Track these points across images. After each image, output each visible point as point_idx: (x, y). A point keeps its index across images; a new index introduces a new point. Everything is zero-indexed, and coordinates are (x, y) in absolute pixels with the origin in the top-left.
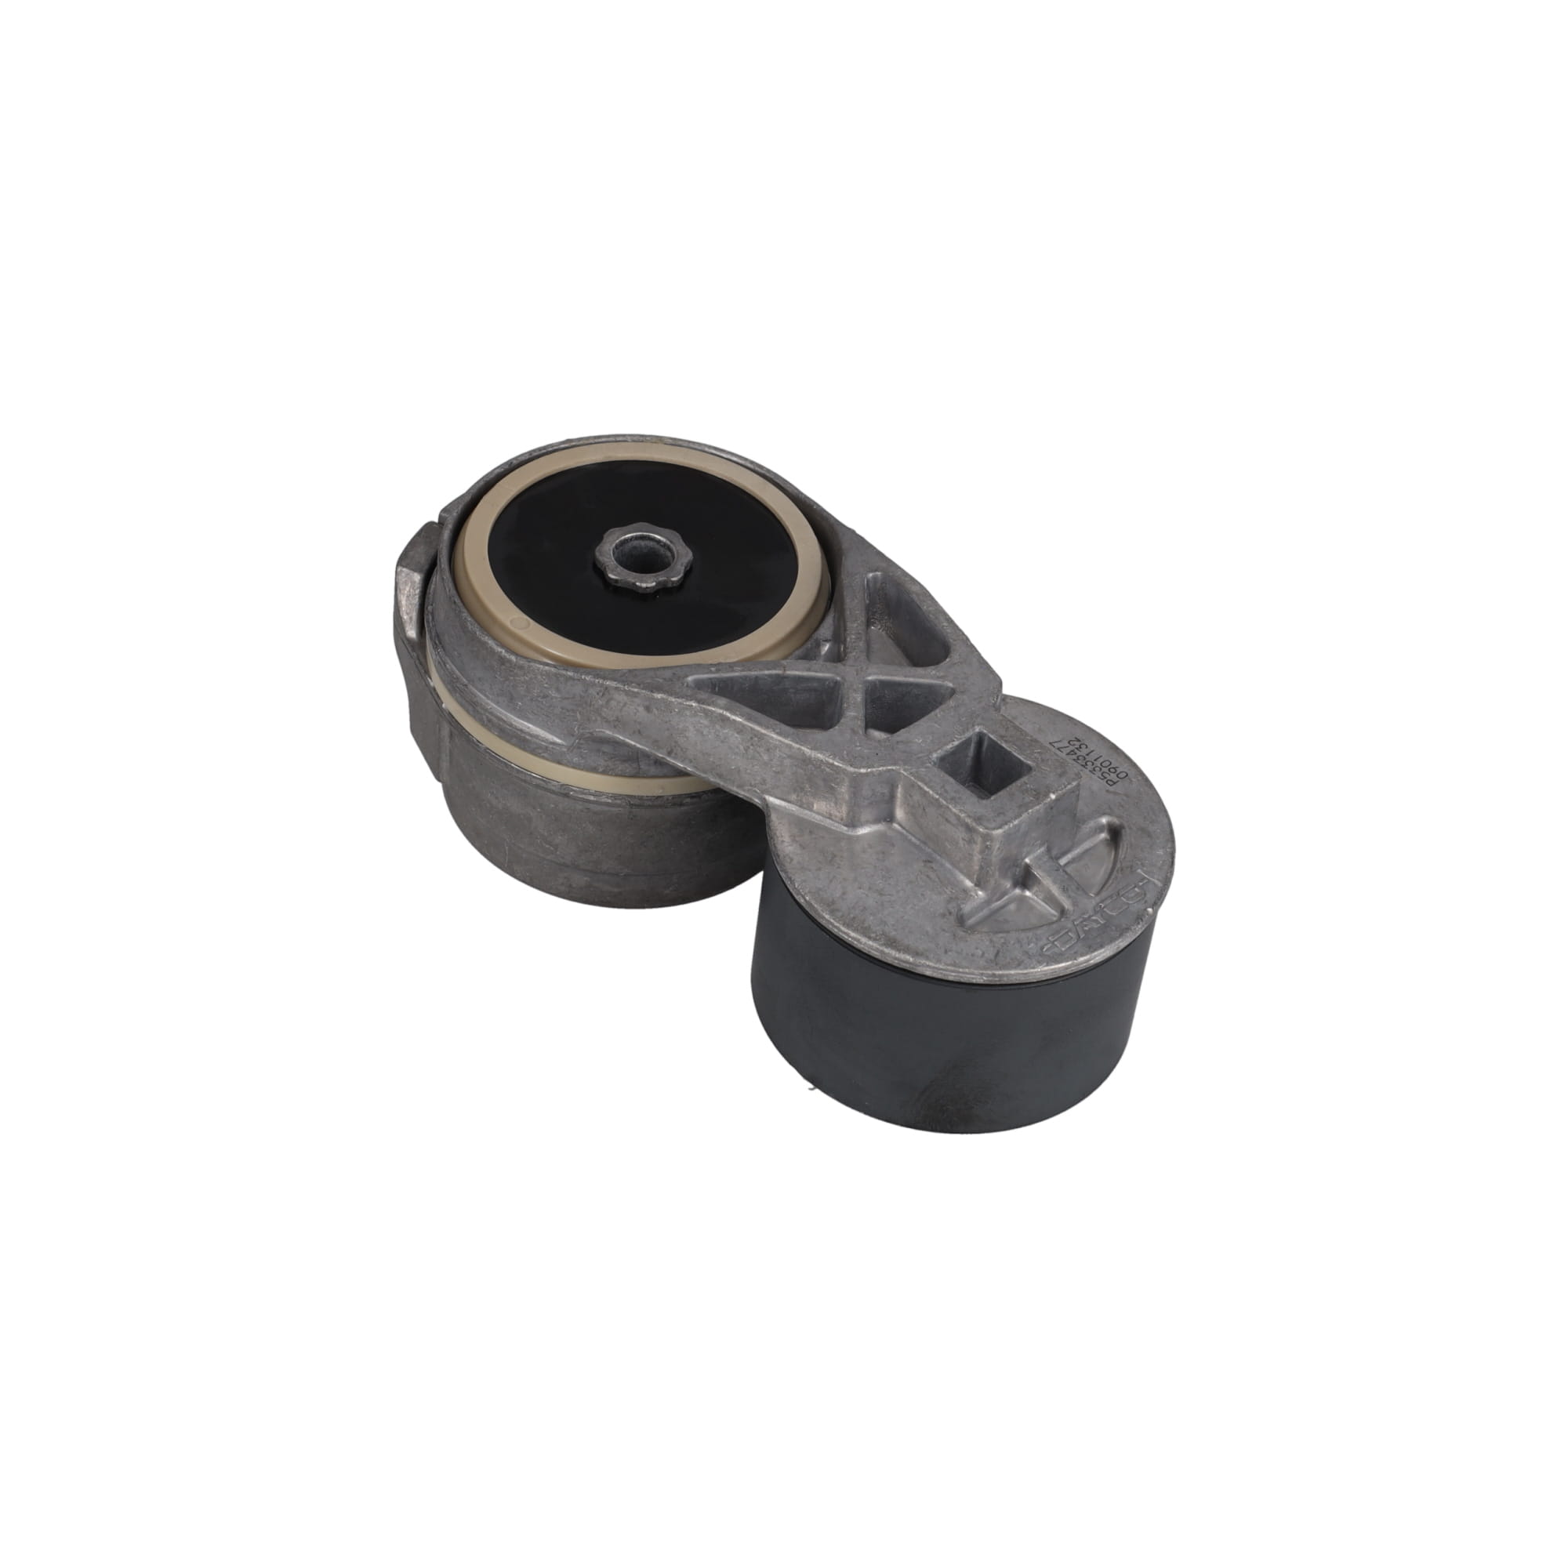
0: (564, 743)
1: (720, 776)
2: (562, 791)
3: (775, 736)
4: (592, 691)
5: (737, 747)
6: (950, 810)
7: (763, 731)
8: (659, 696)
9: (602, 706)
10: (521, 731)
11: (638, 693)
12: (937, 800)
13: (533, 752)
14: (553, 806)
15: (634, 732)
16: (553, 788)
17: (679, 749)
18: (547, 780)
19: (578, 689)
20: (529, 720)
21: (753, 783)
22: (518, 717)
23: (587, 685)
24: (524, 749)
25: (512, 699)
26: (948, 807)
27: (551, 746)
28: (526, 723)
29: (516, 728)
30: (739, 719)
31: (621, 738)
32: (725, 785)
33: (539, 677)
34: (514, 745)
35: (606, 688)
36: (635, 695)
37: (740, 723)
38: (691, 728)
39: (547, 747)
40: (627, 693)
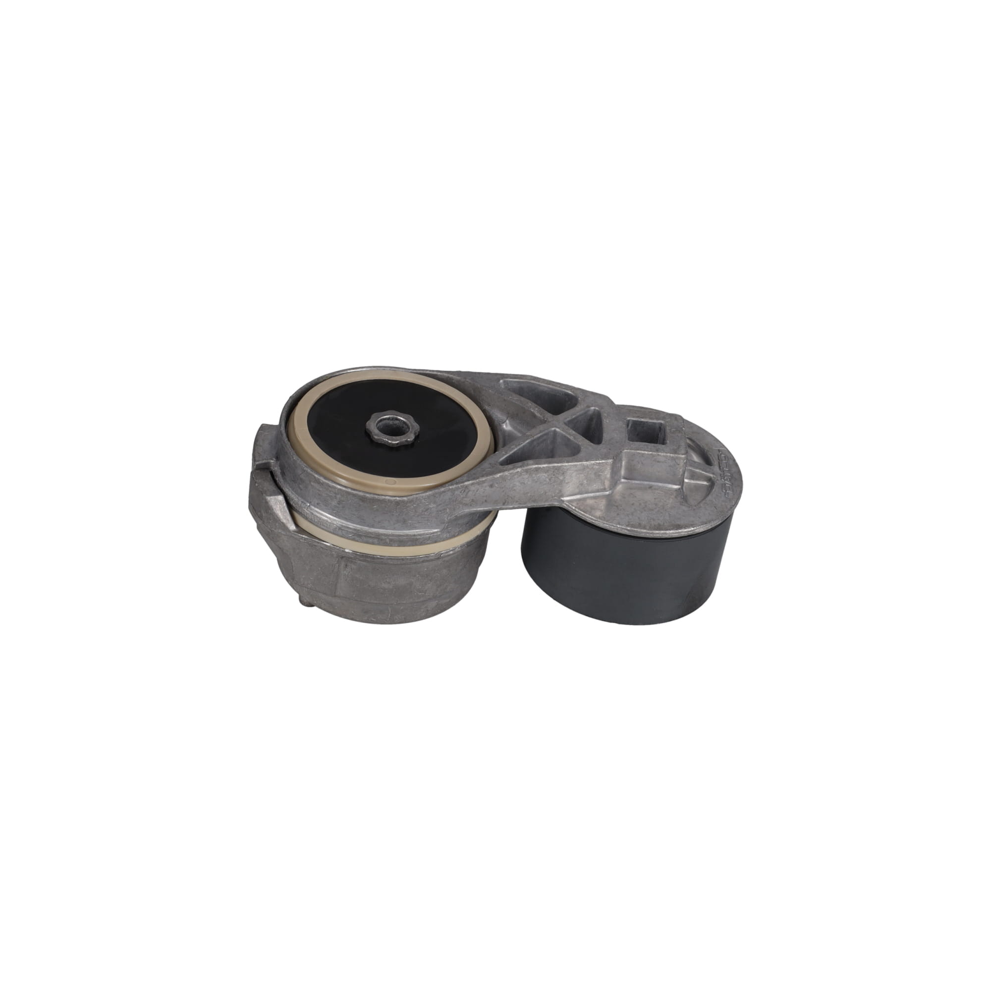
0: (439, 530)
1: (534, 501)
2: (437, 557)
3: (567, 464)
4: (457, 493)
5: (545, 481)
6: (660, 455)
7: (559, 465)
8: (498, 475)
9: (463, 498)
10: (414, 535)
11: (486, 480)
12: (651, 454)
13: (422, 544)
14: (426, 569)
15: (483, 503)
16: (432, 558)
17: (510, 499)
18: (427, 556)
19: (448, 495)
20: (416, 528)
21: (553, 495)
22: (409, 530)
23: (453, 491)
24: (416, 545)
25: (405, 521)
26: (658, 455)
27: (432, 535)
28: (414, 531)
29: (411, 536)
30: (545, 466)
31: (475, 509)
32: (537, 504)
33: (423, 501)
34: (409, 546)
35: (466, 487)
36: (484, 482)
37: (547, 467)
38: (518, 484)
39: (429, 537)
40: (478, 484)
